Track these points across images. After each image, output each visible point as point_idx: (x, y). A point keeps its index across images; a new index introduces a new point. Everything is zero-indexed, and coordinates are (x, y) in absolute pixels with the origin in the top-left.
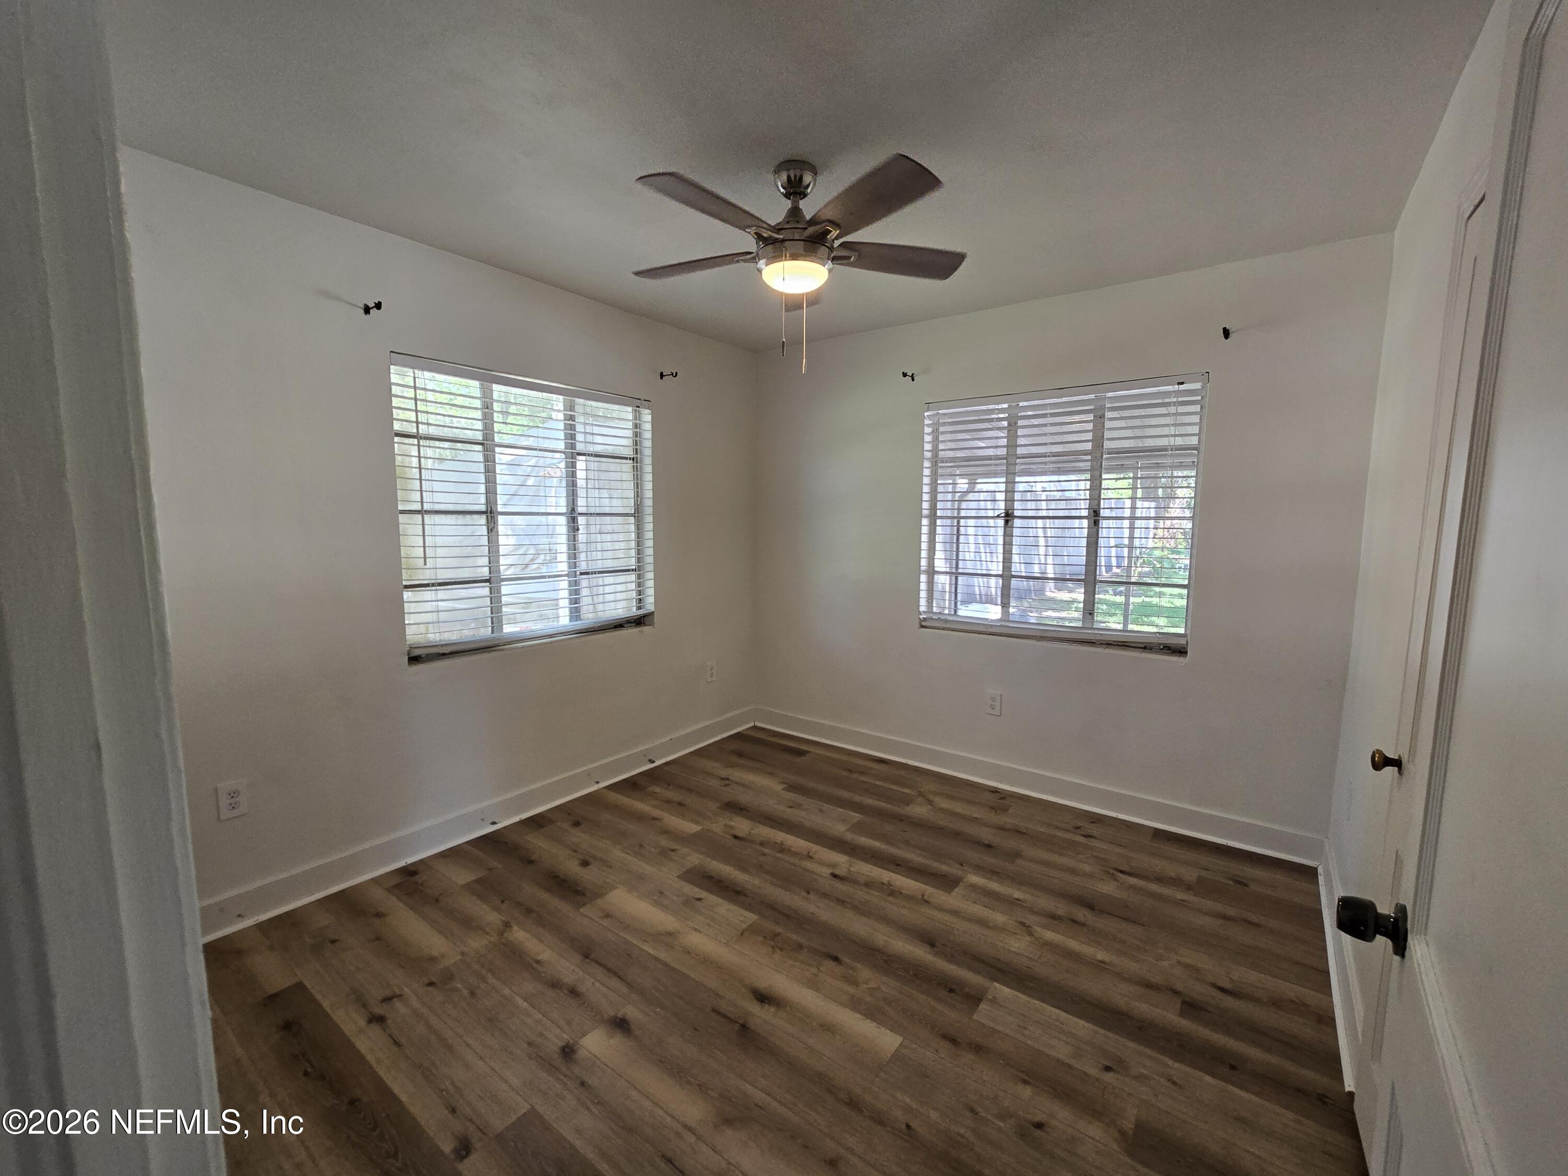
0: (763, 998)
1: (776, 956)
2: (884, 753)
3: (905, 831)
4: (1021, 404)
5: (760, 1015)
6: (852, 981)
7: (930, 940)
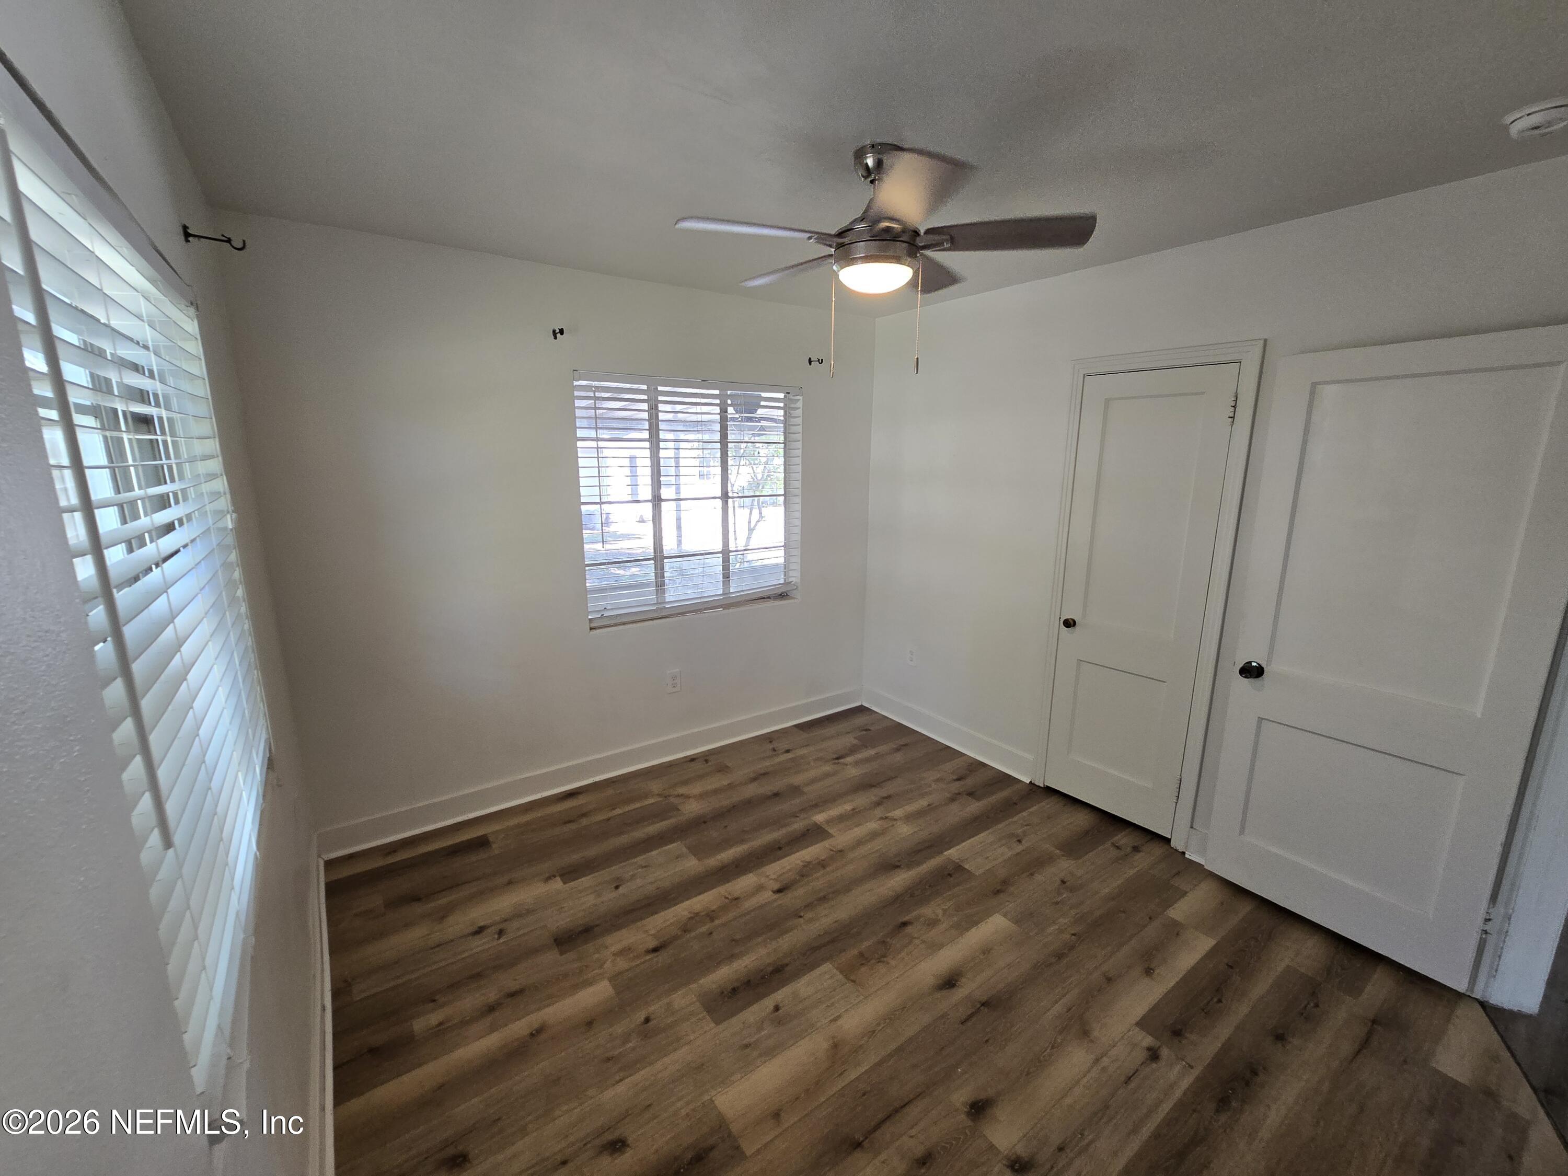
0: (949, 982)
1: (893, 963)
2: (558, 786)
3: (726, 827)
4: (660, 388)
5: (968, 988)
6: (933, 923)
7: (889, 866)
